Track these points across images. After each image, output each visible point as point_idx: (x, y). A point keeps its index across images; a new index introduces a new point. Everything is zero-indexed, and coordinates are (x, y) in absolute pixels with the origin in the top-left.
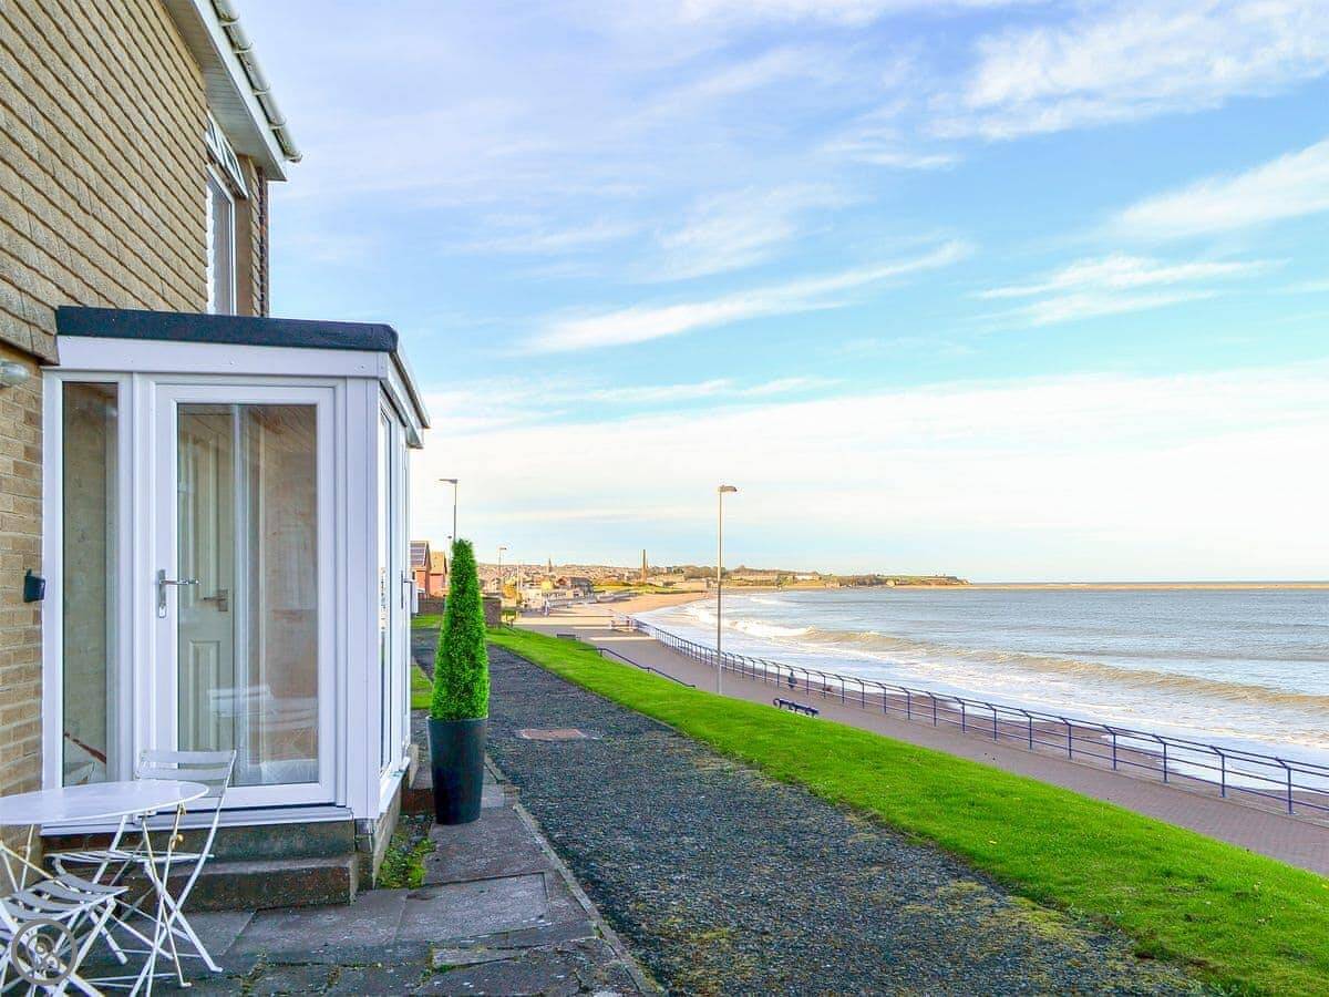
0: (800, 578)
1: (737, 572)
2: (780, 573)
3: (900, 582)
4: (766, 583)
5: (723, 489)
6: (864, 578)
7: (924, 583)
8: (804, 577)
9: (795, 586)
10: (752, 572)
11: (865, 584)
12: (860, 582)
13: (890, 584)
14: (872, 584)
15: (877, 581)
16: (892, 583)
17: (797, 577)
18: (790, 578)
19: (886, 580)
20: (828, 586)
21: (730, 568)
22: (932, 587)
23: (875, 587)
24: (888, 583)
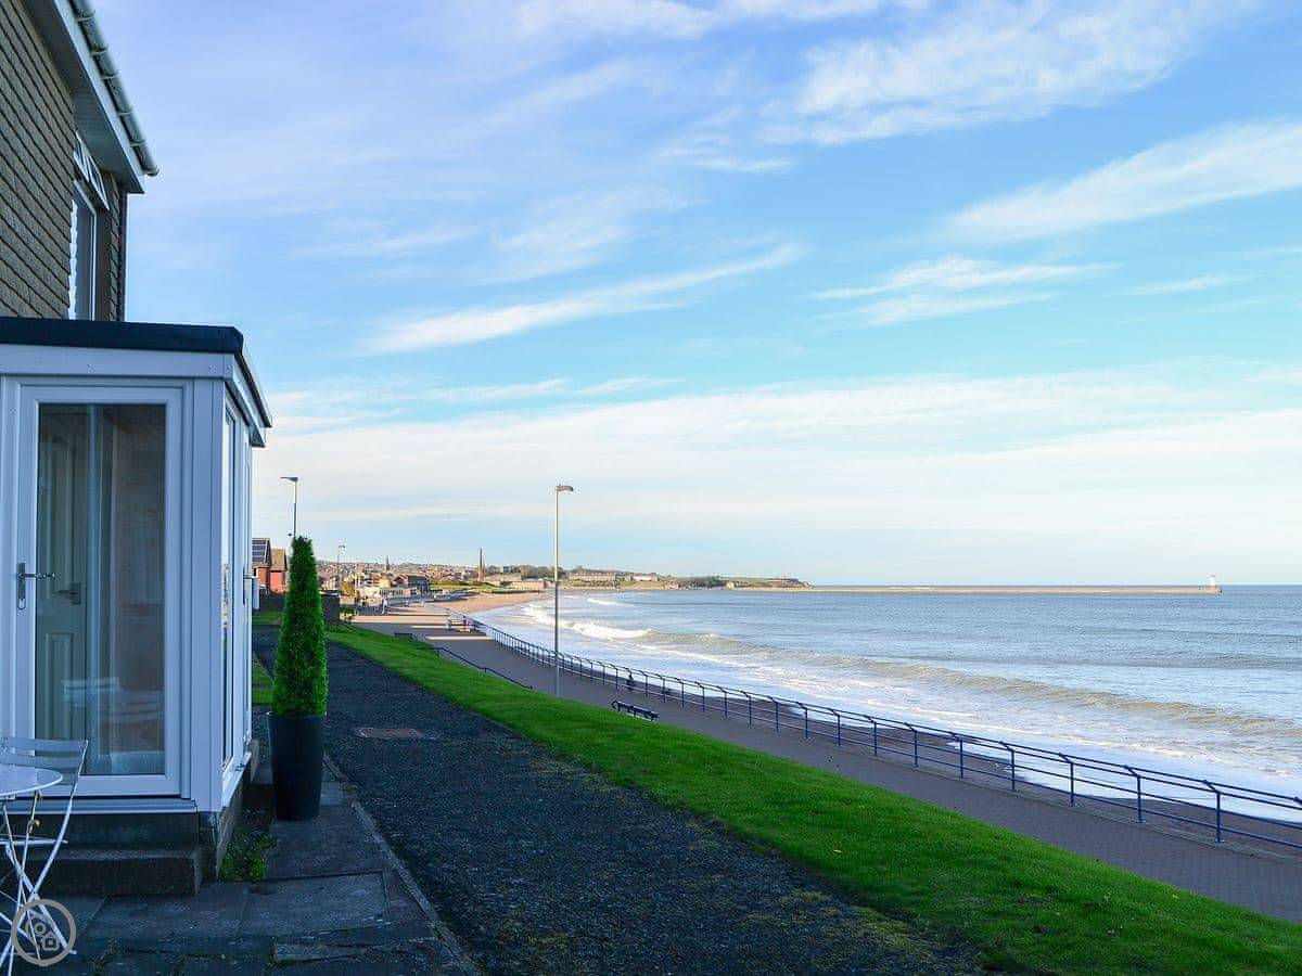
1: (574, 572)
2: (618, 574)
3: (740, 584)
4: (604, 583)
5: (560, 488)
6: (704, 579)
7: (764, 585)
8: (643, 578)
9: (634, 587)
10: (589, 572)
11: (703, 585)
12: (699, 583)
13: (730, 585)
14: (711, 586)
15: (716, 583)
16: (732, 585)
17: (635, 578)
18: (628, 578)
19: (726, 582)
20: (667, 587)
21: (567, 567)
22: (773, 589)
23: (715, 589)
24: (728, 585)
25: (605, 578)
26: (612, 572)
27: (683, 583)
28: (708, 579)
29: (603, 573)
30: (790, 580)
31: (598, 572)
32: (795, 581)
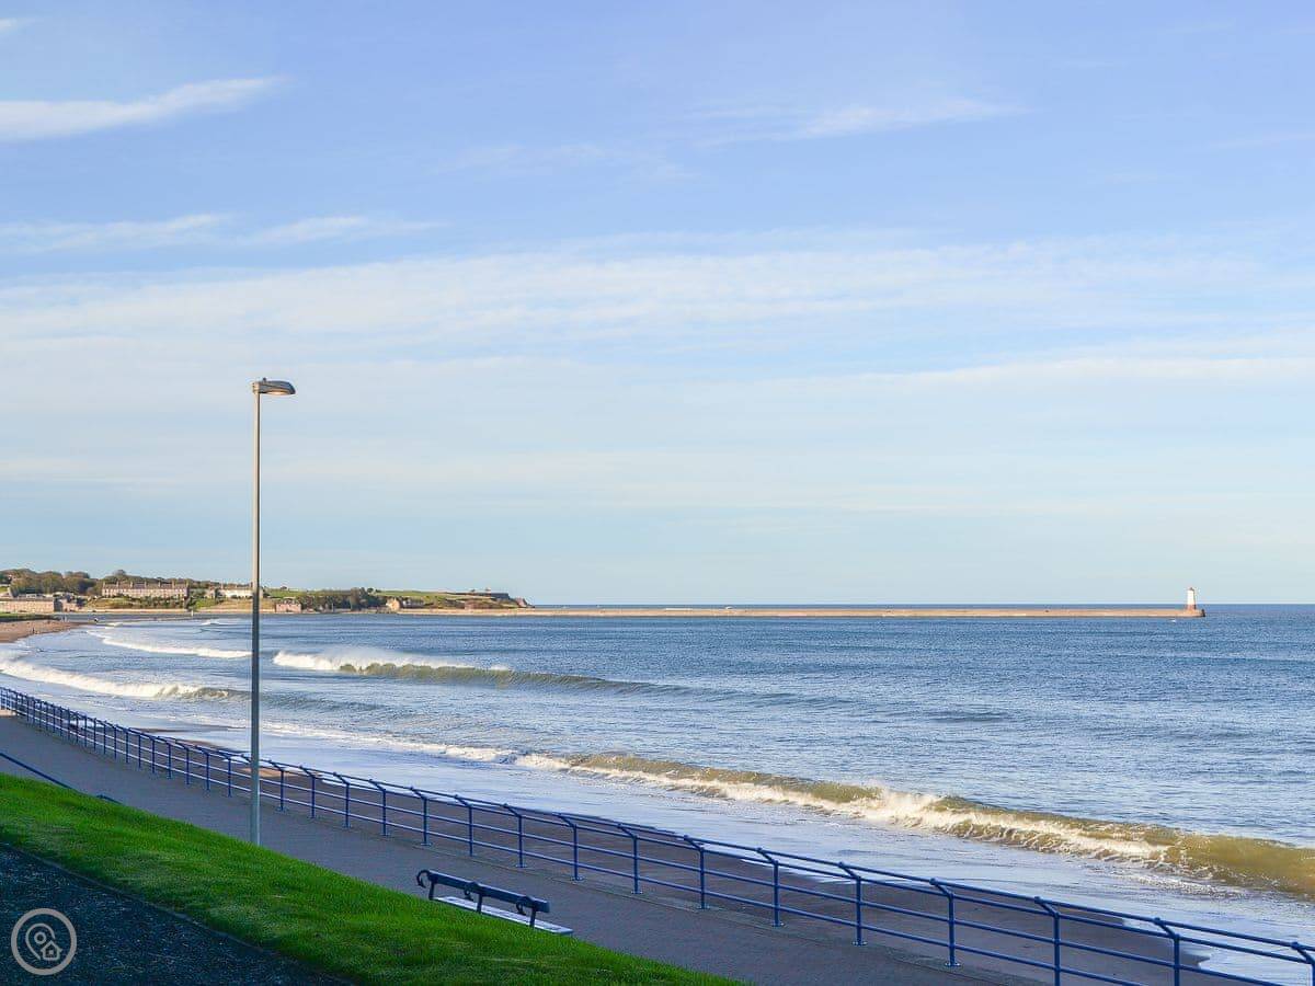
0: (228, 594)
1: (111, 581)
2: (192, 586)
3: (409, 602)
4: (166, 603)
5: (265, 387)
6: (345, 595)
7: (452, 604)
8: (237, 593)
9: (220, 609)
10: (140, 582)
11: (346, 605)
12: (337, 602)
13: (393, 605)
14: (359, 606)
15: (369, 601)
16: (397, 604)
17: (222, 591)
18: (210, 593)
19: (385, 599)
20: (281, 609)
21: (98, 574)
22: (468, 612)
23: (366, 611)
24: (389, 604)
25: (169, 592)
26: (181, 582)
27: (308, 602)
28: (354, 593)
29: (163, 583)
30: (496, 596)
31: (157, 581)
32: (504, 597)
